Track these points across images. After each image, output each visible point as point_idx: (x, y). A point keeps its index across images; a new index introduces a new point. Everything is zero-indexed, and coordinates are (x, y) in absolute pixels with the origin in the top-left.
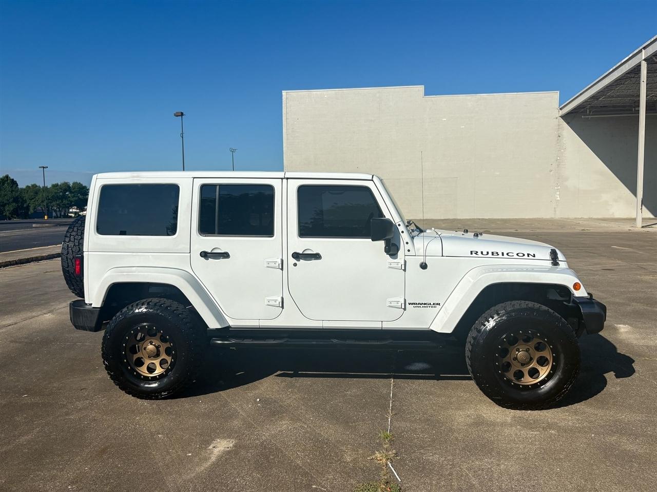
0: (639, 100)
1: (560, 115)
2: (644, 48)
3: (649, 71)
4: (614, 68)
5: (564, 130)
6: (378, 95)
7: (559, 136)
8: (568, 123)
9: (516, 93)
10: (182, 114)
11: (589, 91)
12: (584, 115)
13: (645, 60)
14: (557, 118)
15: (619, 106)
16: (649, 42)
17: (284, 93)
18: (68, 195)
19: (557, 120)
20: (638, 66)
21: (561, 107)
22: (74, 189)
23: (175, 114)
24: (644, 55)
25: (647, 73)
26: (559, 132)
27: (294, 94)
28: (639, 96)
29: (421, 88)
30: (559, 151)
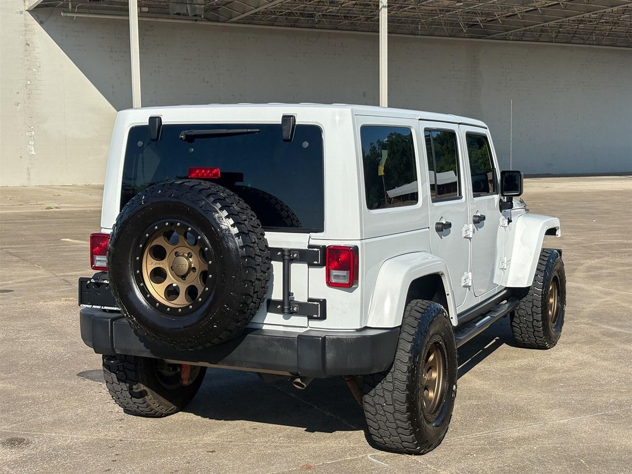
1: (27, 9)
5: (34, 34)
7: (28, 45)
12: (65, 12)
19: (23, 15)
26: (27, 38)
30: (29, 69)
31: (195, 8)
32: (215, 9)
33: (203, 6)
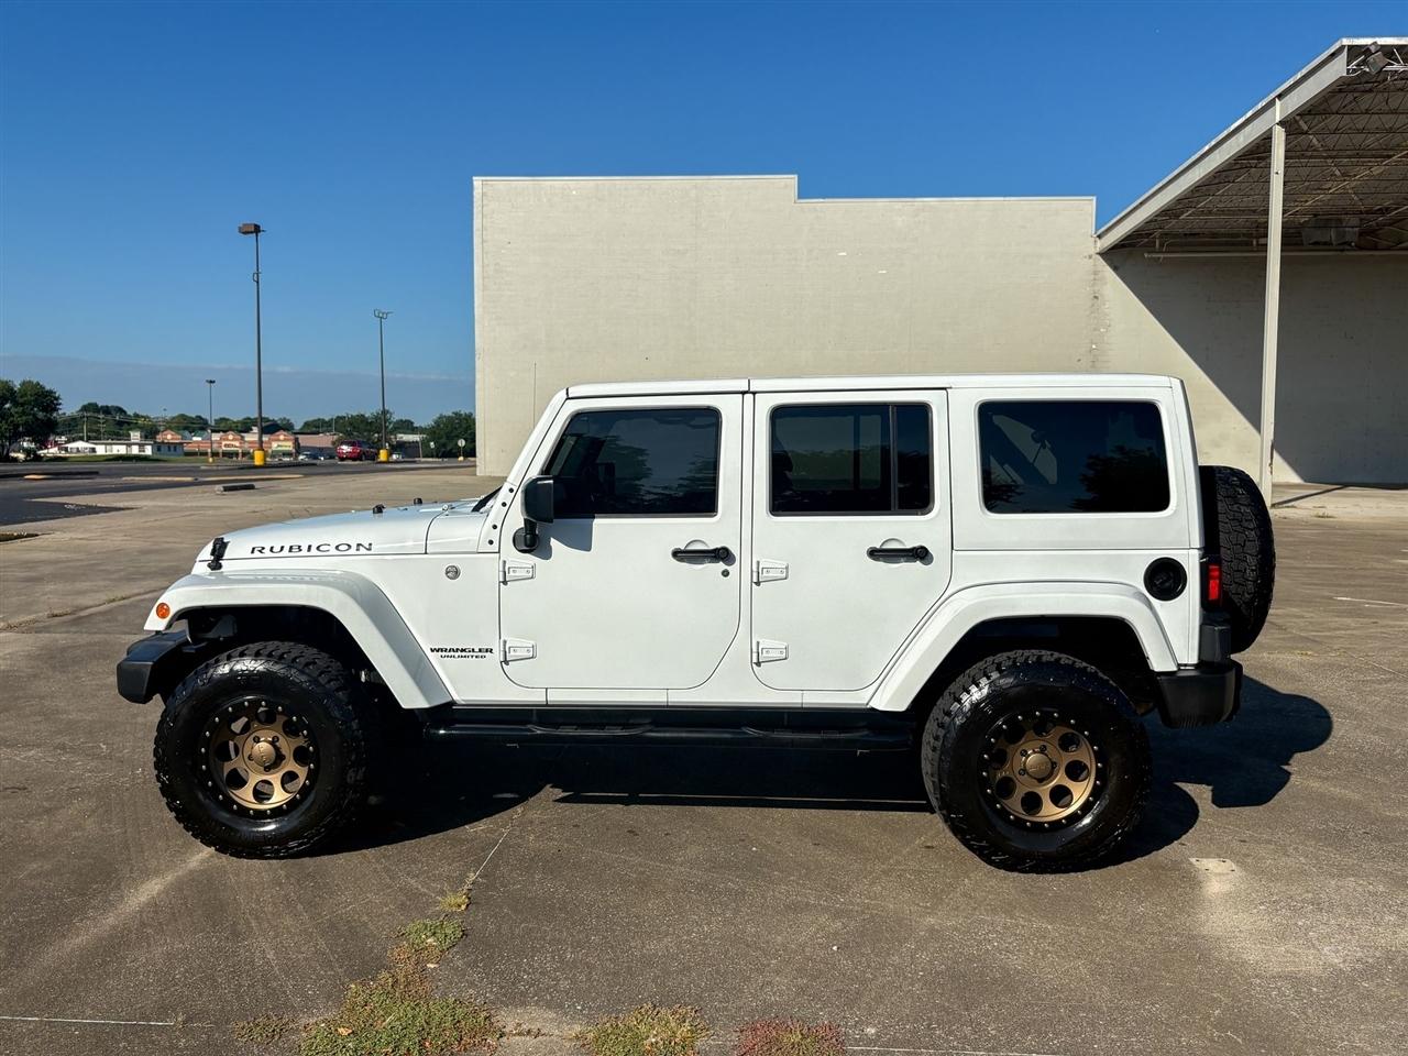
0: (1267, 222)
1: (1098, 250)
2: (1280, 96)
3: (1289, 154)
4: (1213, 143)
5: (1106, 283)
6: (693, 193)
7: (1096, 297)
8: (1115, 269)
9: (1002, 199)
10: (257, 229)
11: (1159, 195)
12: (1149, 252)
13: (1281, 123)
14: (1090, 257)
15: (1224, 235)
16: (1291, 81)
17: (477, 181)
18: (9, 409)
19: (1092, 261)
20: (1267, 139)
21: (1099, 233)
22: (21, 397)
23: (240, 228)
24: (1279, 111)
25: (1286, 158)
26: (1096, 288)
27: (501, 184)
28: (1266, 212)
29: (790, 181)
30: (1095, 330)
31: (1345, 232)
32: (1372, 232)
33: (1357, 229)
